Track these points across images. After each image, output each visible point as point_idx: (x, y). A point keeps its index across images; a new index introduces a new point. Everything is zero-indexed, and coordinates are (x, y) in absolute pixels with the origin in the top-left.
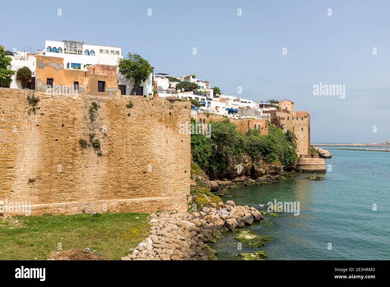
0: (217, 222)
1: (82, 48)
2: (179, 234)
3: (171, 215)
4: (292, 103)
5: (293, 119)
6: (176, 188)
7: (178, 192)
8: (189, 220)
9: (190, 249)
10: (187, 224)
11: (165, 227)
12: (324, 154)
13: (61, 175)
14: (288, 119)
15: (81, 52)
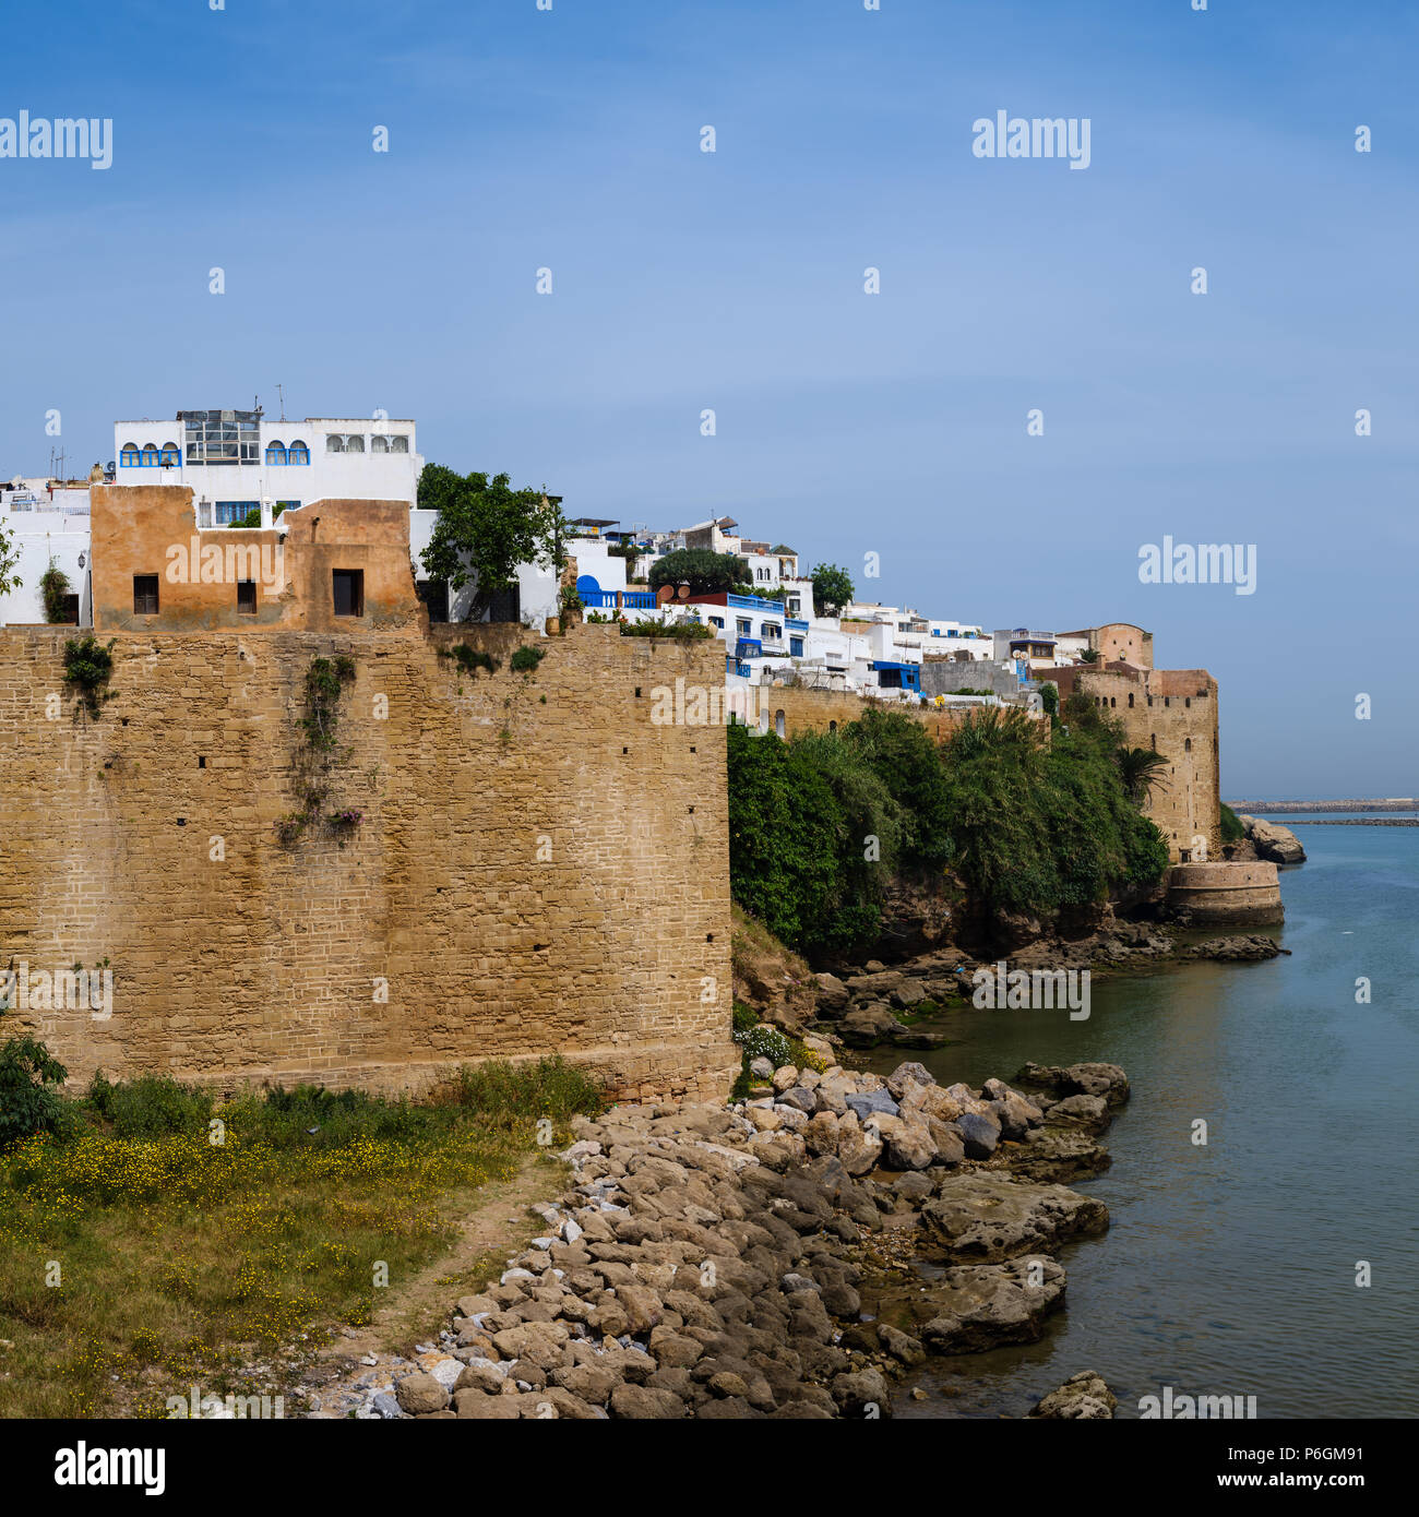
0: (851, 1145)
1: (256, 436)
2: (693, 1200)
3: (657, 1121)
4: (1147, 637)
5: (1150, 704)
6: (672, 1008)
7: (680, 1027)
8: (733, 1141)
9: (741, 1262)
10: (723, 1156)
11: (632, 1174)
12: (1275, 842)
13: (204, 960)
14: (1131, 705)
15: (254, 451)
